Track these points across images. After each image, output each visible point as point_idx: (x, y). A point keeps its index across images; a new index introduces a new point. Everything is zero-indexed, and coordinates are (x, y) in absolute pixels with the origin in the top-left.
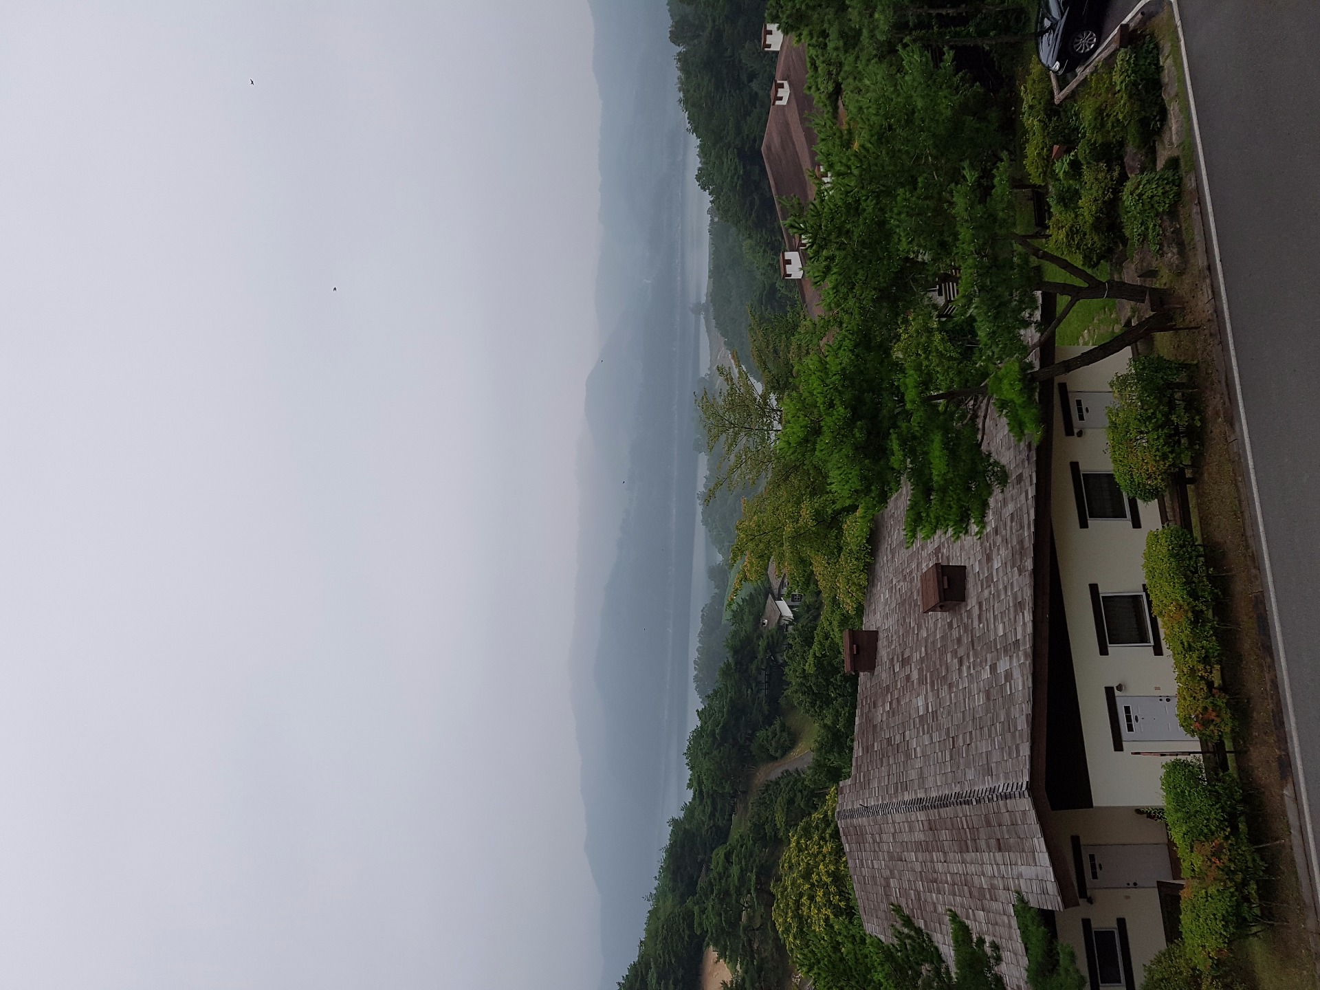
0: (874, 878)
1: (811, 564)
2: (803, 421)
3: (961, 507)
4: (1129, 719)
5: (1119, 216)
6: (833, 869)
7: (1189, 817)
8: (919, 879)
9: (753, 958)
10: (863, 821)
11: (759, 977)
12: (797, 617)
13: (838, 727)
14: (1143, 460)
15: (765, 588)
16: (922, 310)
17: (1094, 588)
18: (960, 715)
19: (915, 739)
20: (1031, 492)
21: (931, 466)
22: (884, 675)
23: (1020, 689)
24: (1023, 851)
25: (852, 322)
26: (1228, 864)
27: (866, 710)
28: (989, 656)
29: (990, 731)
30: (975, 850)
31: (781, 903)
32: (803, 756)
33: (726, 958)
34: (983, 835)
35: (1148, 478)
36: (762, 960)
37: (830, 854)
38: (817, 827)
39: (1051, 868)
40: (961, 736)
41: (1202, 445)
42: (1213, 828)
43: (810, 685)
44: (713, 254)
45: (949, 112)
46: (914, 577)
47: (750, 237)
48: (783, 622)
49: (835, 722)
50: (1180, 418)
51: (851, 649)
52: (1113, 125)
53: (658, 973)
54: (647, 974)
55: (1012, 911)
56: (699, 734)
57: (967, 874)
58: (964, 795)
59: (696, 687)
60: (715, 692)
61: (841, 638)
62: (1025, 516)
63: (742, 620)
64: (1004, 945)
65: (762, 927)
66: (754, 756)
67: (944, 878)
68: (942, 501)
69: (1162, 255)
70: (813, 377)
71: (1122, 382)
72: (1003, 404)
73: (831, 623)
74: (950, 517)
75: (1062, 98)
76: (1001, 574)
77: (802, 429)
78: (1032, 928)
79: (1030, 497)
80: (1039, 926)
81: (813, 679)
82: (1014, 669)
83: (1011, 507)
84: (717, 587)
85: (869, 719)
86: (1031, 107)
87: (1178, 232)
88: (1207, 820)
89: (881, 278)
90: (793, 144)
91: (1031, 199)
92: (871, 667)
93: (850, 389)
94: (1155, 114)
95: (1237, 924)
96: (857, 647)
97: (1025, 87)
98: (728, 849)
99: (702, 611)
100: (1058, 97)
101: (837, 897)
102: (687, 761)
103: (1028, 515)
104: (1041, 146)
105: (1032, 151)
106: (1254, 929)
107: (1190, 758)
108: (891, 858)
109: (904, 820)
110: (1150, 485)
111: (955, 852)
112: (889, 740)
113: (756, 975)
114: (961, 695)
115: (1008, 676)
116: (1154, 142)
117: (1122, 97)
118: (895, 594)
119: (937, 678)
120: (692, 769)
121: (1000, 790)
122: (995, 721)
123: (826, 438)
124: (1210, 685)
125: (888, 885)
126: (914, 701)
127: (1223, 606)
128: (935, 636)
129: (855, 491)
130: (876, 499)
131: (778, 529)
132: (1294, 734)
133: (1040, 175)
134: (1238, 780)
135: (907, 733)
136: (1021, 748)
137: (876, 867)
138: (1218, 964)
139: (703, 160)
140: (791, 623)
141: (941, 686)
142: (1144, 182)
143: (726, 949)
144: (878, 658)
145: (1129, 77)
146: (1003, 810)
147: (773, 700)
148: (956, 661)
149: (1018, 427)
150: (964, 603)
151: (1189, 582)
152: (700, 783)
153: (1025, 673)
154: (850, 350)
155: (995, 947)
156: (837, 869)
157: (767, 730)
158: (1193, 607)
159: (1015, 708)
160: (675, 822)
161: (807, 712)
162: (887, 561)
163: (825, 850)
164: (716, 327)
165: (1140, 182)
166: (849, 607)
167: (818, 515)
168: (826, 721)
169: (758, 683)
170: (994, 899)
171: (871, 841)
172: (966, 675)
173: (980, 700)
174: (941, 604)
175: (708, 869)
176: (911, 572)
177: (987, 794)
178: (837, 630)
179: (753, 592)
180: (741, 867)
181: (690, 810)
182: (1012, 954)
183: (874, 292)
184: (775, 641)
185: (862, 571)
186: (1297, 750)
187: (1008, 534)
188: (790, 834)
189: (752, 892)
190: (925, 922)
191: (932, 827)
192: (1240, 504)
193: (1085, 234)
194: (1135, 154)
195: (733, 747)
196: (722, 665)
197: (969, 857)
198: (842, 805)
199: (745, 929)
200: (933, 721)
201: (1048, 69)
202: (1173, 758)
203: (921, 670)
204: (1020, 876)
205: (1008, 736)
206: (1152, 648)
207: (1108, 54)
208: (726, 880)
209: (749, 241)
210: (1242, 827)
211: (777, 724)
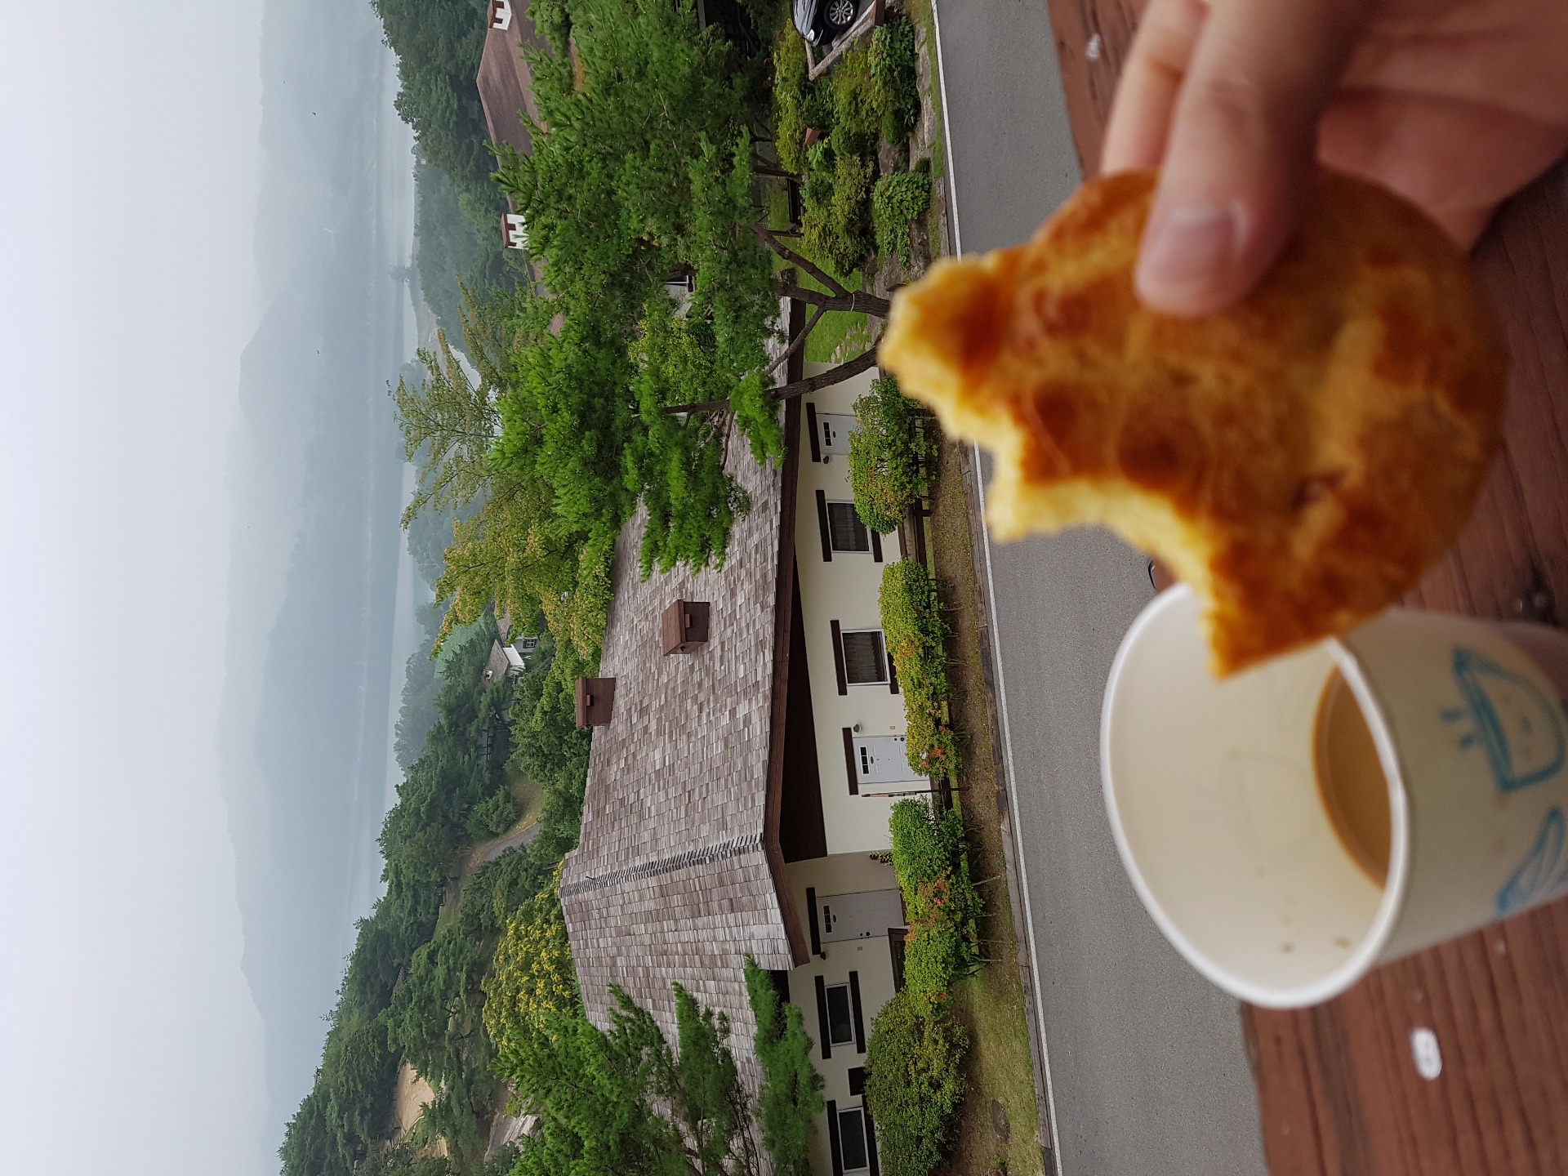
0: (599, 958)
1: (541, 602)
2: (520, 426)
3: (702, 536)
4: (864, 760)
5: (871, 221)
6: (557, 955)
7: (913, 857)
8: (648, 953)
9: (460, 1070)
10: (589, 895)
11: (469, 1091)
12: (528, 667)
13: (571, 791)
14: (882, 490)
15: (490, 633)
16: (658, 305)
17: (835, 625)
18: (697, 766)
19: (650, 797)
20: (776, 522)
21: (669, 488)
22: (620, 728)
23: (758, 734)
24: (756, 909)
25: (579, 309)
26: (948, 904)
27: (599, 769)
28: (729, 700)
29: (726, 781)
30: (707, 914)
31: (493, 1002)
32: (529, 830)
33: (426, 1075)
34: (715, 897)
35: (888, 509)
36: (473, 1072)
37: (555, 938)
38: (540, 910)
39: (782, 925)
40: (697, 789)
41: (938, 475)
42: (936, 868)
43: (541, 746)
44: (419, 206)
45: (686, 70)
46: (656, 616)
47: (468, 190)
48: (512, 673)
49: (567, 788)
50: (920, 447)
51: (584, 700)
52: (867, 114)
53: (340, 1106)
54: (325, 1107)
55: (743, 976)
56: (398, 815)
57: (699, 941)
58: (697, 854)
59: (398, 757)
60: (422, 762)
61: (574, 688)
62: (769, 547)
63: (459, 672)
64: (734, 1015)
65: (473, 1033)
66: (470, 834)
67: (675, 949)
68: (681, 527)
69: (909, 269)
70: (531, 373)
71: (865, 405)
72: (745, 422)
73: (563, 671)
74: (690, 547)
75: (817, 75)
76: (744, 611)
77: (519, 436)
78: (761, 992)
79: (774, 526)
80: (768, 990)
81: (544, 738)
82: (753, 713)
83: (756, 538)
84: (429, 632)
85: (602, 780)
86: (785, 79)
87: (924, 244)
88: (931, 860)
89: (610, 259)
90: (516, 80)
91: (786, 189)
92: (606, 720)
93: (577, 392)
94: (909, 107)
95: (957, 965)
96: (592, 697)
97: (778, 54)
98: (432, 947)
99: (408, 662)
100: (814, 72)
101: (561, 986)
102: (381, 849)
103: (772, 546)
104: (793, 127)
105: (784, 131)
106: (973, 969)
107: (917, 797)
108: (619, 934)
109: (634, 889)
110: (888, 517)
111: (686, 918)
112: (622, 801)
113: (465, 1090)
114: (700, 745)
115: (747, 720)
116: (908, 139)
117: (877, 82)
118: (636, 634)
119: (676, 727)
120: (387, 857)
121: (734, 845)
122: (732, 771)
123: (549, 449)
124: (938, 722)
125: (614, 964)
126: (651, 754)
127: (951, 642)
128: (676, 681)
129: (583, 514)
130: (608, 524)
131: (499, 559)
132: (1011, 768)
133: (792, 161)
134: (961, 819)
135: (642, 790)
136: (756, 798)
137: (601, 946)
138: (939, 1008)
139: (406, 83)
140: (521, 674)
141: (680, 736)
142: (894, 183)
143: (427, 1065)
144: (615, 709)
145: (884, 60)
146: (737, 866)
147: (497, 767)
148: (696, 707)
149: (760, 449)
150: (706, 644)
151: (920, 617)
152: (398, 873)
153: (763, 716)
154: (576, 344)
155: (723, 1018)
156: (563, 954)
157: (487, 802)
158: (924, 643)
159: (752, 756)
160: (364, 923)
161: (536, 777)
162: (628, 598)
163: (548, 934)
164: (425, 300)
165: (890, 182)
166: (585, 653)
167: (549, 545)
168: (557, 786)
169: (478, 748)
170: (725, 965)
171: (597, 916)
172: (705, 722)
173: (718, 749)
174: (682, 645)
175: (406, 974)
176: (654, 610)
177: (721, 850)
178: (569, 679)
179: (474, 637)
180: (448, 968)
181: (384, 908)
182: (742, 1024)
183: (603, 276)
184: (502, 697)
185: (601, 609)
186: (1013, 784)
187: (753, 568)
188: (507, 921)
189: (461, 993)
190: (654, 1001)
191: (664, 892)
192: (970, 538)
193: (837, 237)
194: (889, 150)
195: (443, 826)
196: (432, 728)
197: (701, 921)
198: (566, 880)
199: (451, 1039)
200: (670, 775)
201: (803, 37)
202: (901, 798)
203: (659, 720)
204: (751, 937)
205: (744, 785)
206: (888, 686)
207: (865, 29)
208: (429, 985)
209: (466, 195)
210: (964, 864)
211: (500, 794)
